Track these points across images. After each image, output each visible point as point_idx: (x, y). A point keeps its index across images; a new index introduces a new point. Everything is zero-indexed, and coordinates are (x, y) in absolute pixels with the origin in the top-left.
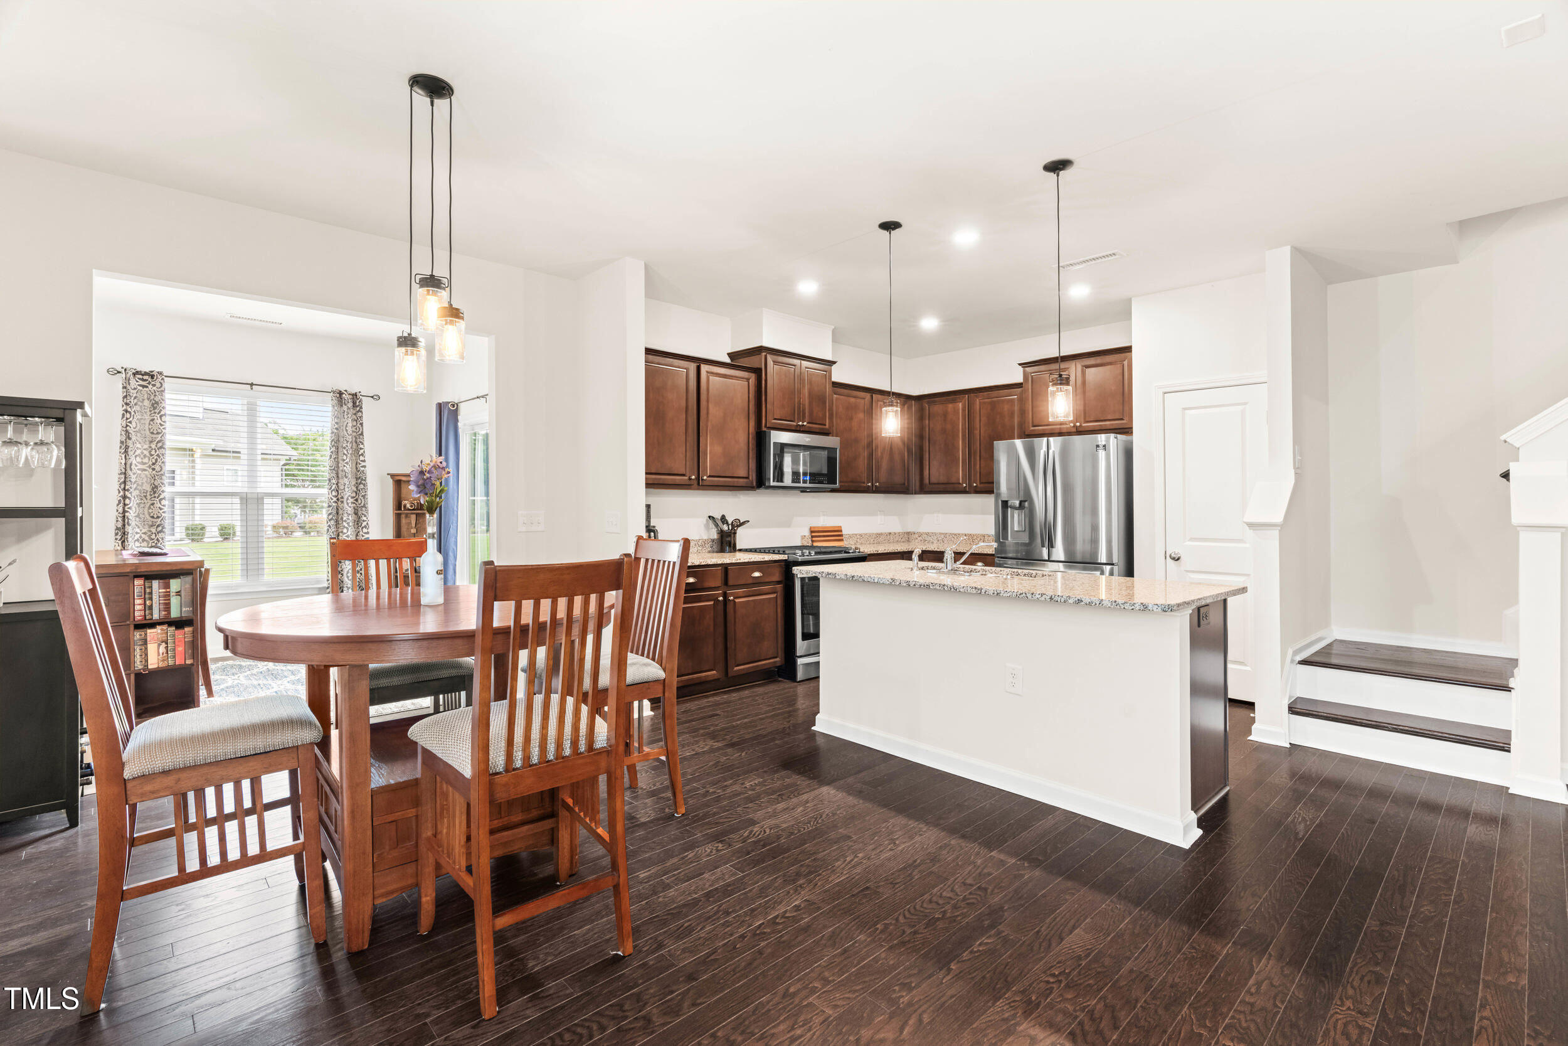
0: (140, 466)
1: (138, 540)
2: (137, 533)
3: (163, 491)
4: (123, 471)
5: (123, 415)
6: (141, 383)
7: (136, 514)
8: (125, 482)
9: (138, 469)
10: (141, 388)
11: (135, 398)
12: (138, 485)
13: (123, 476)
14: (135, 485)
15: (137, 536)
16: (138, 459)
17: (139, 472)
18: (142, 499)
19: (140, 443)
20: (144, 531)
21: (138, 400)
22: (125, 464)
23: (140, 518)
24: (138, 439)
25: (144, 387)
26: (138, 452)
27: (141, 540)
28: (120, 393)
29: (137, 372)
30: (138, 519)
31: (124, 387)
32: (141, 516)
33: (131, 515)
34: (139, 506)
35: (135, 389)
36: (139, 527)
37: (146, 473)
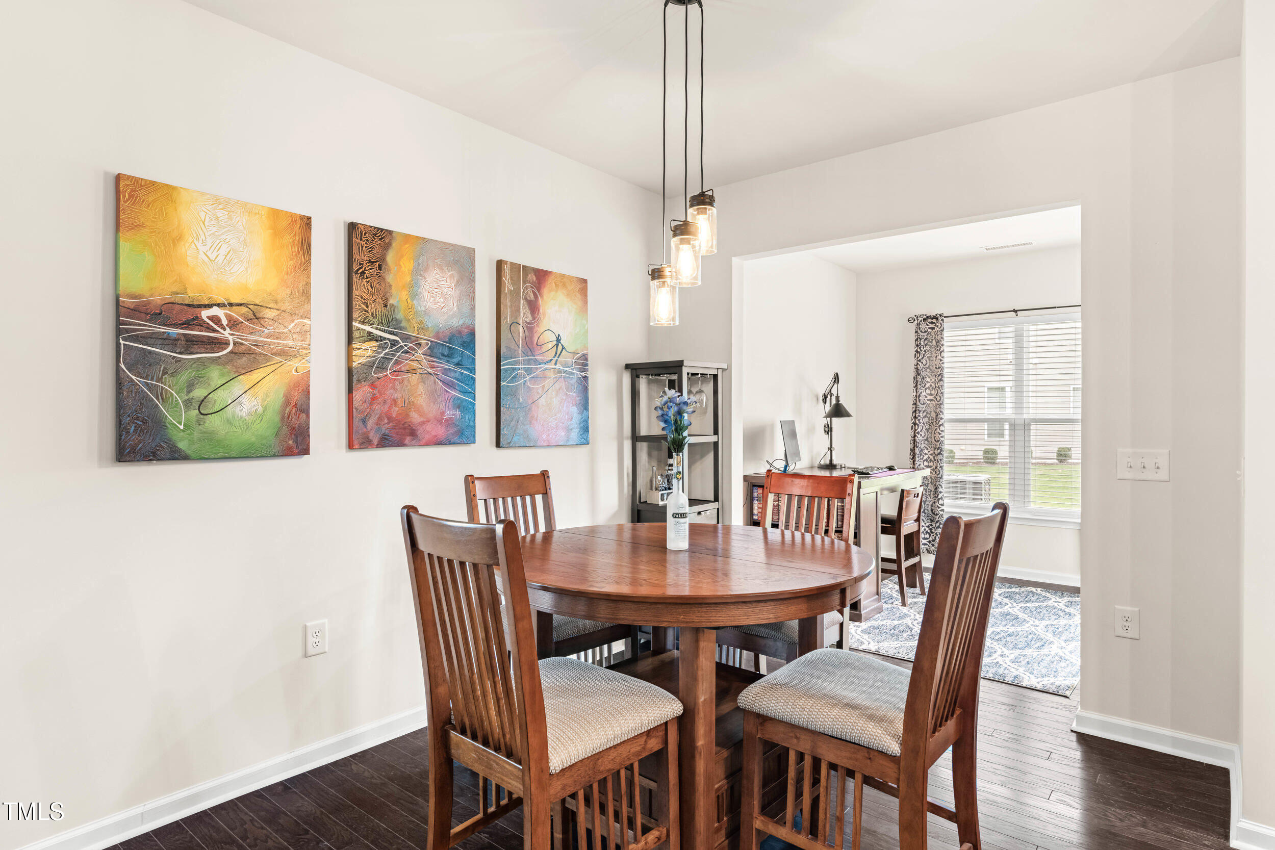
0: (929, 397)
1: (926, 460)
2: (926, 454)
3: (941, 419)
4: (915, 402)
5: (915, 355)
6: (931, 326)
7: (925, 438)
8: (915, 411)
9: (928, 400)
10: (930, 330)
11: (926, 339)
12: (927, 413)
13: (914, 406)
14: (925, 414)
15: (926, 457)
16: (928, 391)
17: (928, 402)
18: (930, 425)
19: (929, 377)
20: (931, 453)
21: (929, 341)
22: (916, 396)
23: (928, 441)
24: (928, 374)
25: (933, 329)
26: (928, 385)
27: (929, 460)
28: (913, 337)
29: (927, 317)
30: (926, 442)
31: (916, 332)
32: (929, 439)
33: (919, 438)
34: (928, 431)
35: (925, 332)
36: (927, 449)
37: (933, 402)
